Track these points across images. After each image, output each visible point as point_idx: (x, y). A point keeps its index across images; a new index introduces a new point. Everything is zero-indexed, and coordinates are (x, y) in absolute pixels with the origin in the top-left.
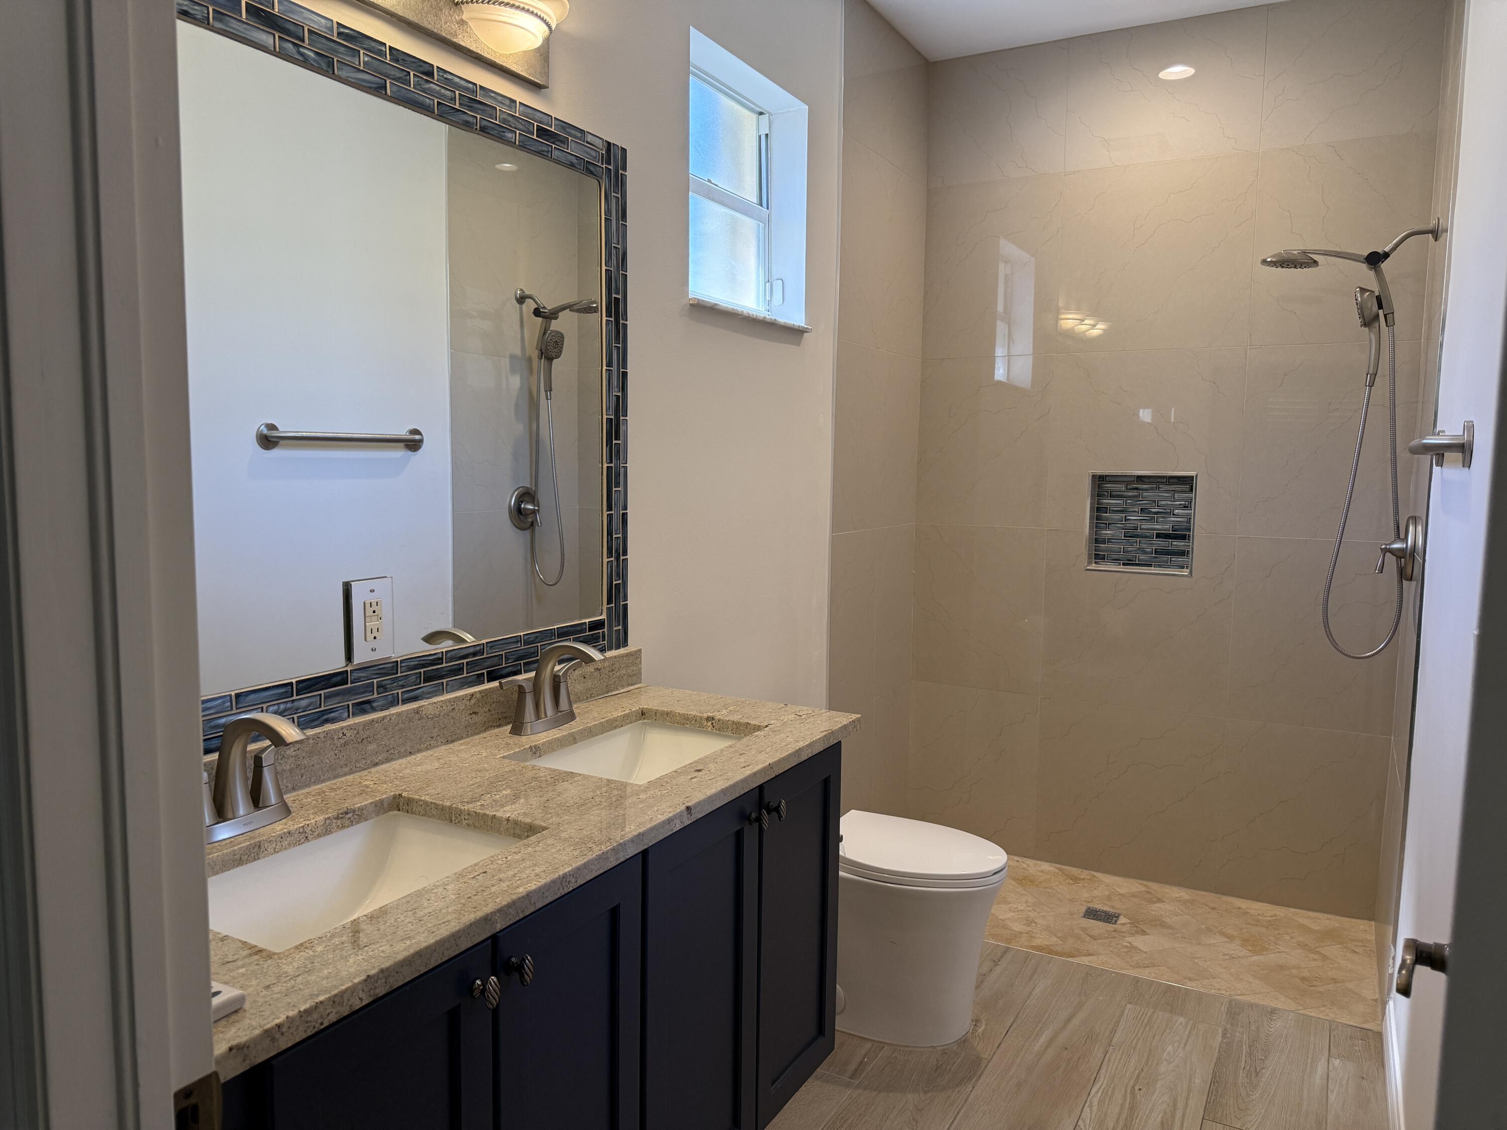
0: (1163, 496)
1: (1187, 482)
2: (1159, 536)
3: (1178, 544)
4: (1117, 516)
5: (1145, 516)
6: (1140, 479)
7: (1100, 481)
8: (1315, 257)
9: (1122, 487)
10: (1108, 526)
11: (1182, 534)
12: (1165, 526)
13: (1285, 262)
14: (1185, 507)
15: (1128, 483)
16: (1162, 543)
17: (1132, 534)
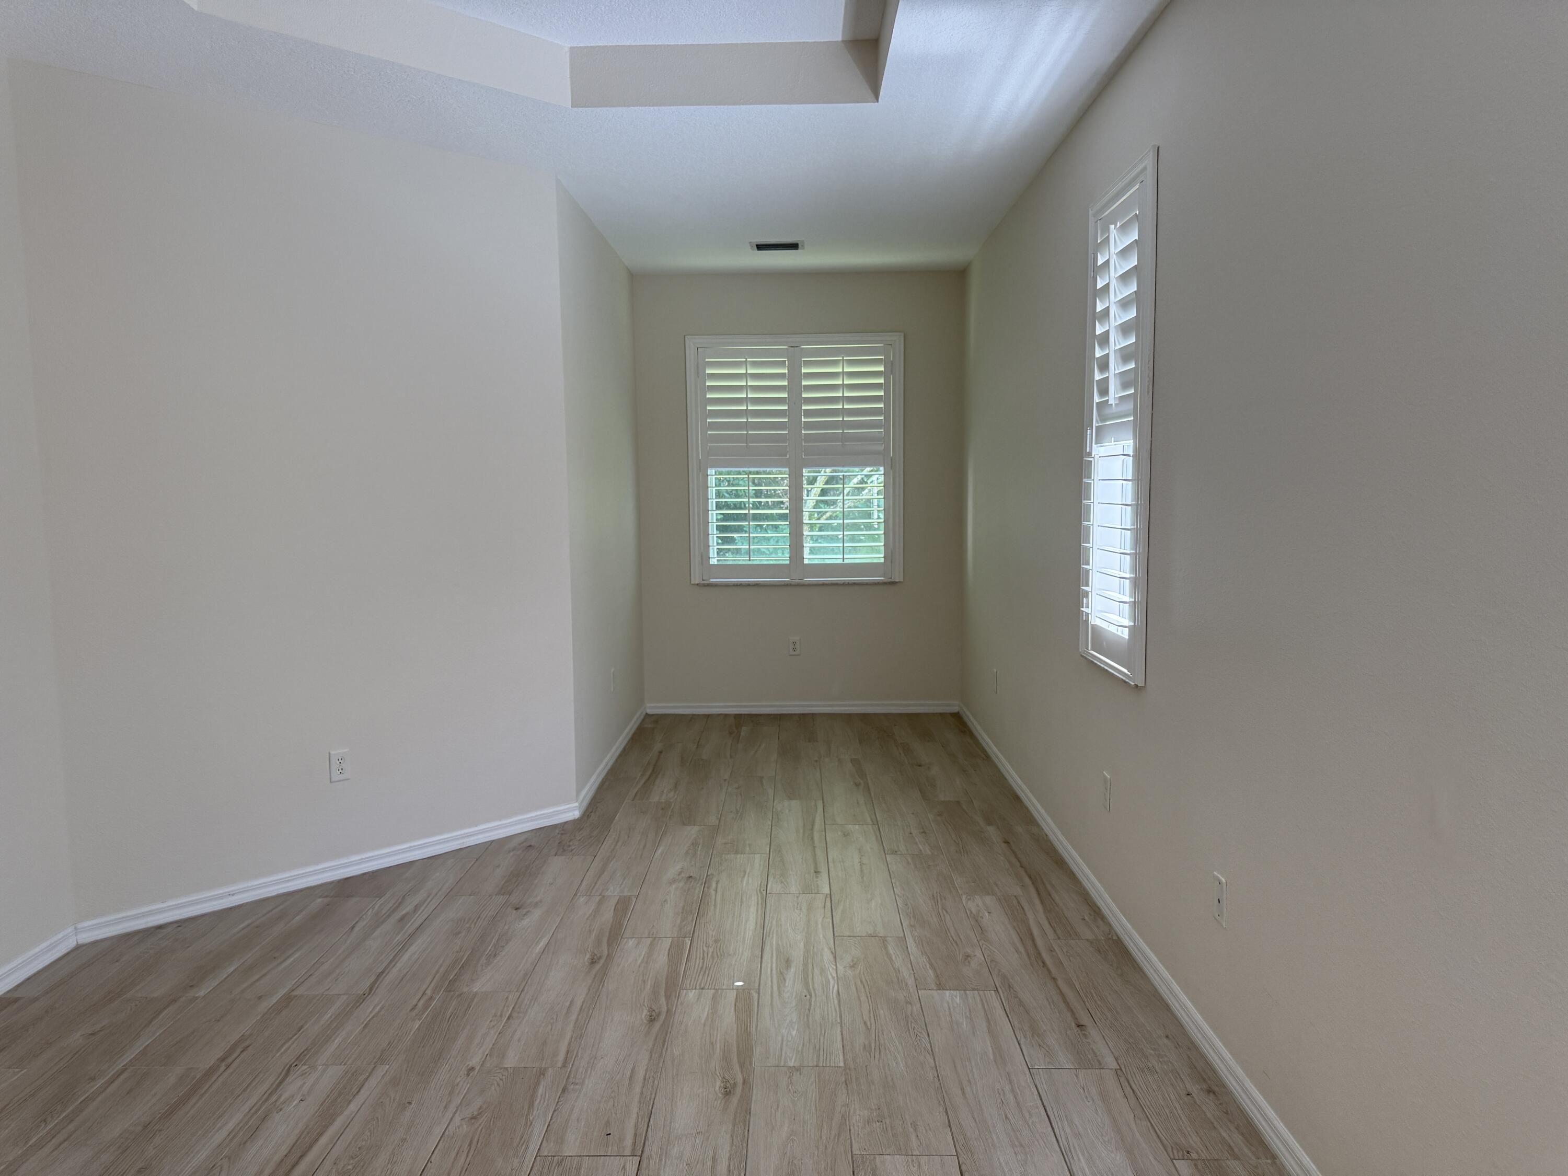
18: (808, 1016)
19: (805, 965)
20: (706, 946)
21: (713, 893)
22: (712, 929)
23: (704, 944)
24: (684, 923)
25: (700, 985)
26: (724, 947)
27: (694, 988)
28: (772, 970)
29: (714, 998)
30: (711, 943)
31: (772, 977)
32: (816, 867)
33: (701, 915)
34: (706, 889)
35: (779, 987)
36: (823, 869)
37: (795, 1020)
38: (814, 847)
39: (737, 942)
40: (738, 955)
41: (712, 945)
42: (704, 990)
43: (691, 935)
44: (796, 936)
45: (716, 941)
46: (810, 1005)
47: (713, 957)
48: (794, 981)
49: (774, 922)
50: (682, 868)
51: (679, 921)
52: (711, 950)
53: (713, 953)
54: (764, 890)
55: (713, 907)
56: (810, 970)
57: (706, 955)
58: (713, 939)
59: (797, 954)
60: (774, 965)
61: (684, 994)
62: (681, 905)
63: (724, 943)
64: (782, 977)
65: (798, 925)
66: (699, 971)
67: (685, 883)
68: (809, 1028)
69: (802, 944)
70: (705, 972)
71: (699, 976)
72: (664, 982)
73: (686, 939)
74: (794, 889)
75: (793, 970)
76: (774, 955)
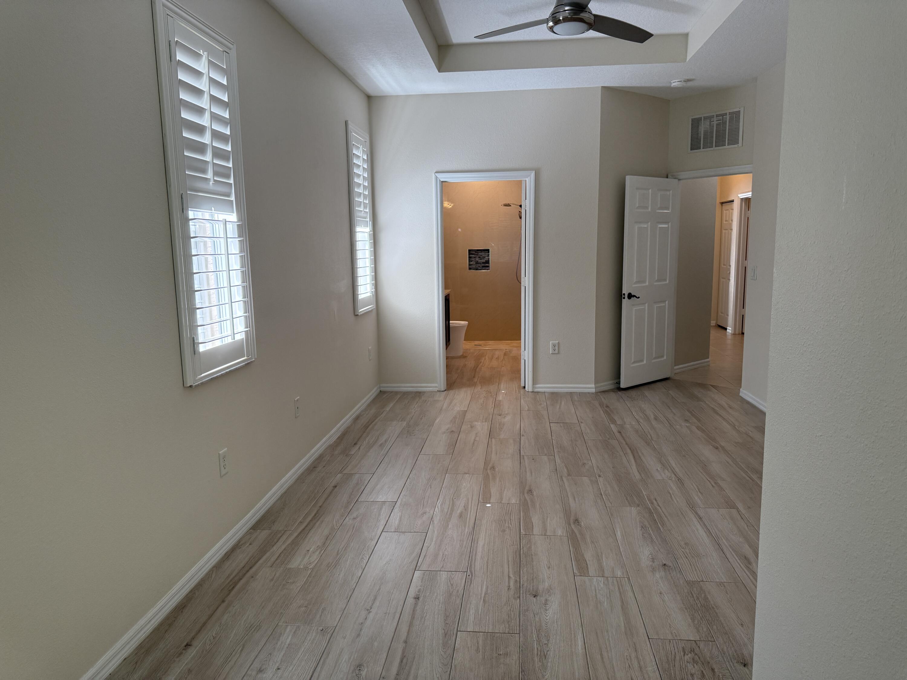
0: (483, 254)
1: (488, 250)
2: (483, 263)
3: (487, 265)
4: (473, 259)
5: (480, 259)
6: (478, 250)
7: (470, 251)
8: (511, 205)
9: (474, 252)
10: (471, 261)
11: (488, 262)
12: (484, 261)
13: (506, 205)
14: (488, 256)
15: (475, 251)
16: (483, 265)
17: (477, 263)
18: (456, 490)
19: (451, 514)
20: (510, 527)
21: (511, 575)
22: (507, 539)
23: (511, 528)
24: (529, 545)
25: (510, 505)
26: (498, 526)
27: (513, 504)
28: (471, 511)
29: (501, 499)
30: (507, 529)
31: (471, 508)
32: (416, 604)
33: (517, 552)
34: (518, 580)
35: (468, 503)
36: (410, 601)
37: (463, 489)
38: (406, 642)
39: (490, 529)
40: (490, 521)
41: (506, 528)
42: (507, 502)
43: (521, 536)
44: (452, 533)
45: (504, 531)
46: (454, 495)
47: (505, 520)
48: (459, 506)
49: (465, 543)
50: (546, 610)
51: (533, 547)
52: (507, 524)
53: (505, 523)
54: (469, 576)
55: (510, 560)
56: (449, 511)
57: (510, 522)
58: (506, 532)
59: (454, 520)
60: (469, 514)
61: (518, 501)
62: (534, 563)
63: (499, 529)
64: (466, 508)
65: (449, 541)
66: (512, 512)
67: (538, 588)
68: (457, 486)
69: (450, 527)
70: (508, 512)
71: (511, 510)
72: (530, 508)
73: (524, 533)
74: (444, 576)
75: (459, 512)
76: (468, 520)
